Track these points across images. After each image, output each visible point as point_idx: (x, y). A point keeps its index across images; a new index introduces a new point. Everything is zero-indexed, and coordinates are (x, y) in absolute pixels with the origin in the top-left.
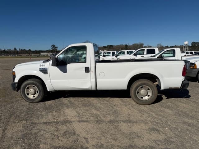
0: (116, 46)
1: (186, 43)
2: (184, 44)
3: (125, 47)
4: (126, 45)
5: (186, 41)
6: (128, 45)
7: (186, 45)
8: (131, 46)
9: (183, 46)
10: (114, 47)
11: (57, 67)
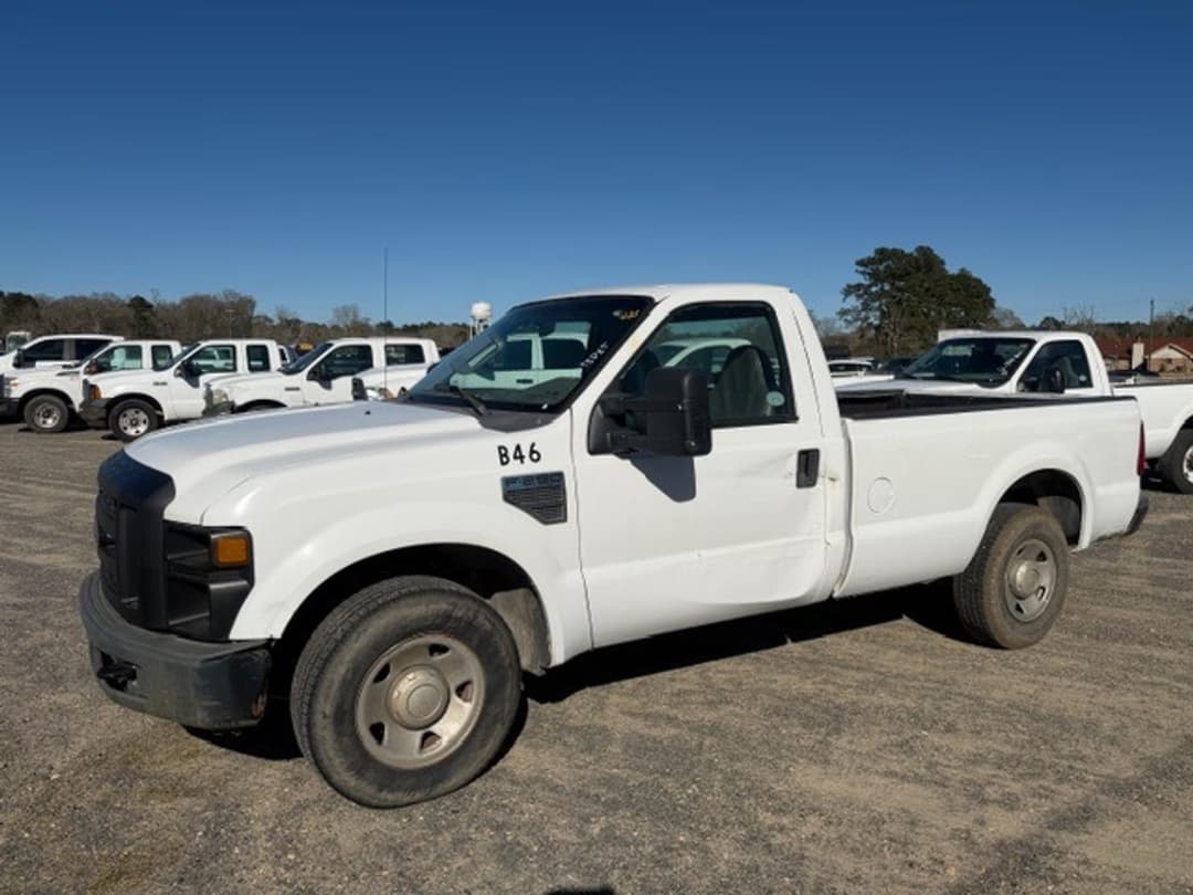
0: (56, 303)
1: (480, 309)
2: (473, 317)
3: (131, 313)
4: (139, 304)
5: (478, 301)
6: (149, 299)
7: (481, 321)
8: (174, 307)
9: (464, 326)
10: (43, 313)
11: (628, 462)
